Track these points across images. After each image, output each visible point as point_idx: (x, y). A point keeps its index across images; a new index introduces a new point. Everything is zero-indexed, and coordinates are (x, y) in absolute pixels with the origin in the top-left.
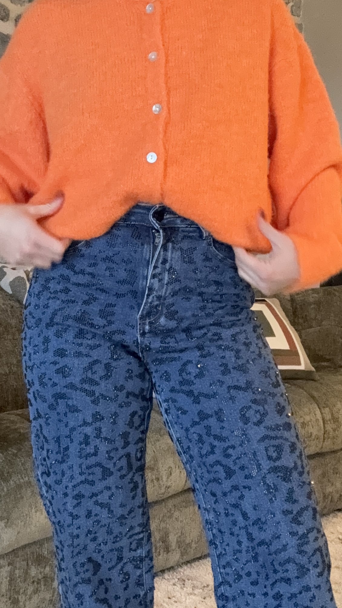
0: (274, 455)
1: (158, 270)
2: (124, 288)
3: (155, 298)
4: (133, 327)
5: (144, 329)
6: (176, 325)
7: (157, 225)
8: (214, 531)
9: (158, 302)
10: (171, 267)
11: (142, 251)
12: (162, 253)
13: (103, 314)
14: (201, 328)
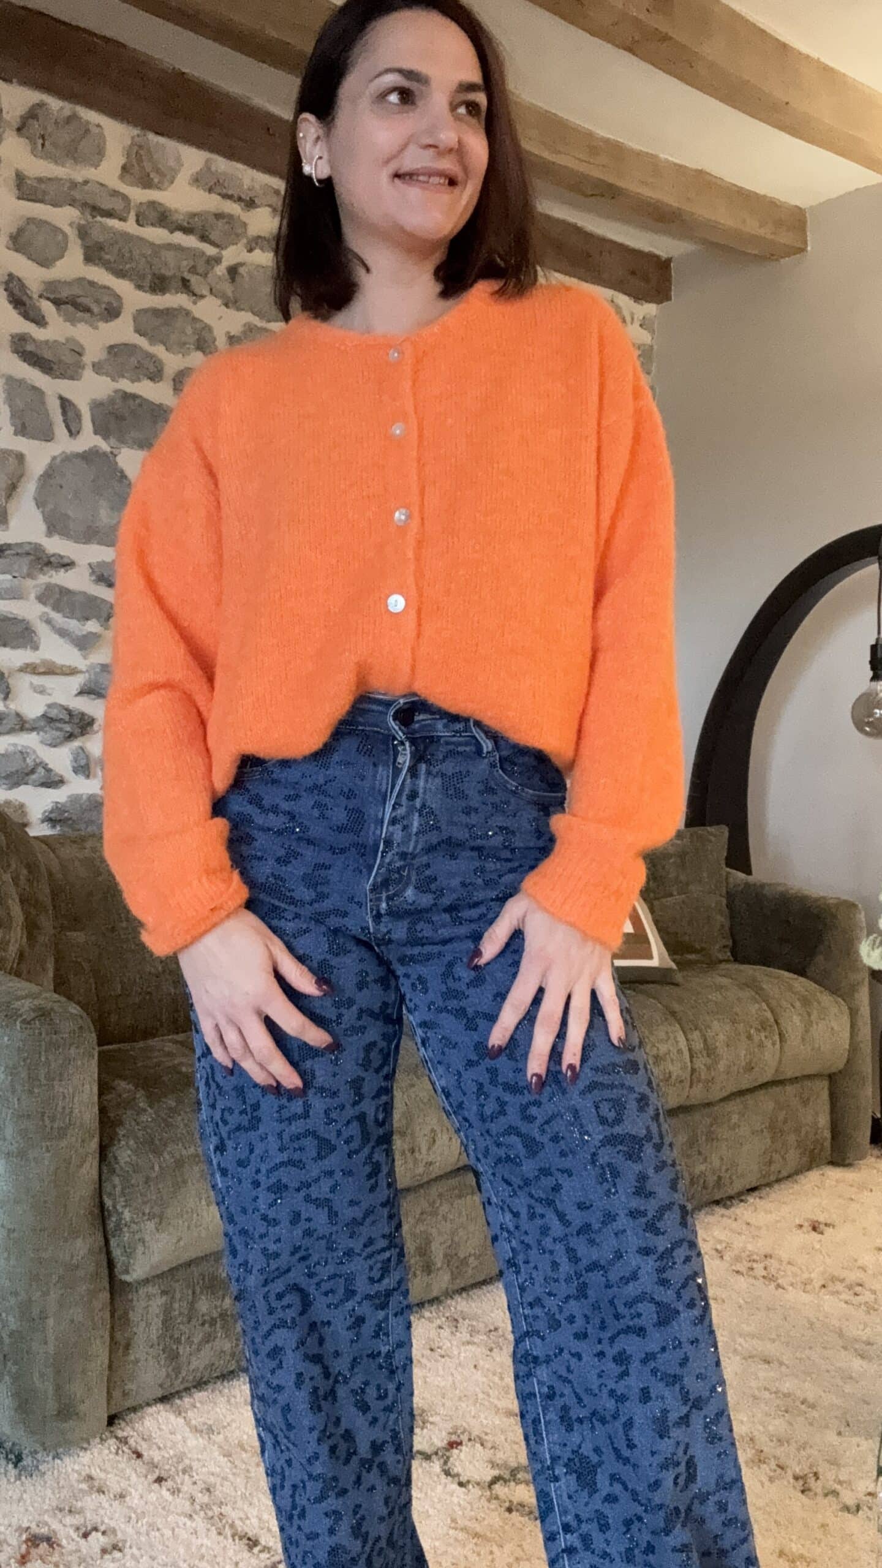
0: (611, 1116)
1: (401, 811)
2: (346, 839)
3: (396, 857)
4: (360, 904)
5: (378, 906)
6: (432, 902)
7: (400, 733)
8: (514, 1243)
9: (402, 863)
10: (424, 806)
11: (375, 776)
12: (409, 781)
13: (310, 881)
14: (476, 905)
